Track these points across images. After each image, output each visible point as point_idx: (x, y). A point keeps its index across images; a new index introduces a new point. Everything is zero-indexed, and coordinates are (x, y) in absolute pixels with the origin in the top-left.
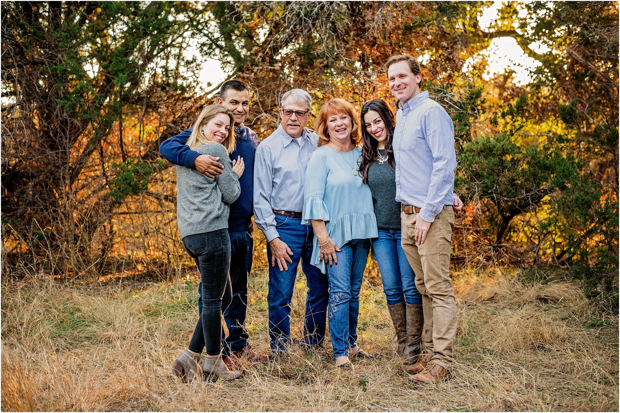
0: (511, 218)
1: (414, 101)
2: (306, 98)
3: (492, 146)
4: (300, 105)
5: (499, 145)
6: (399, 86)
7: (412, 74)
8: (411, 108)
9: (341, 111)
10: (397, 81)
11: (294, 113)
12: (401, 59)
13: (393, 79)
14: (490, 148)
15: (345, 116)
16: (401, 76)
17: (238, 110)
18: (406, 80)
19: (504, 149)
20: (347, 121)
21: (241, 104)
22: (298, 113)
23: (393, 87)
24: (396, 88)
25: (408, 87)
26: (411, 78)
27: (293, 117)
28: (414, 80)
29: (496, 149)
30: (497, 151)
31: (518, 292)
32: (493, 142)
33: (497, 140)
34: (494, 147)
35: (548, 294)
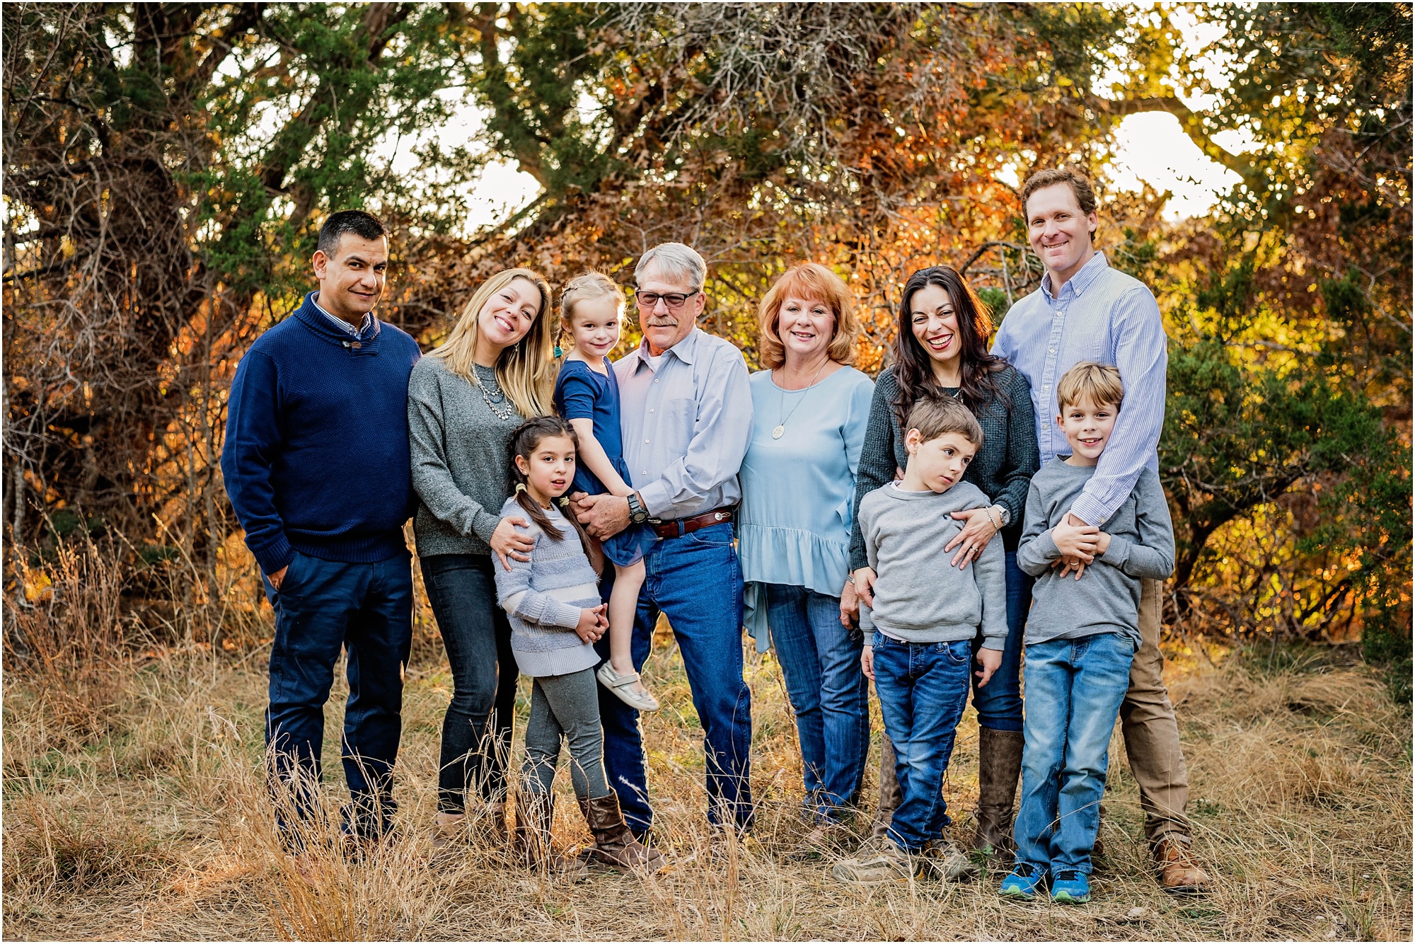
0: (1210, 529)
1: (1083, 277)
2: (687, 265)
3: (1188, 371)
4: (674, 280)
5: (1205, 368)
6: (1053, 238)
7: (1081, 212)
8: (1078, 292)
9: (817, 295)
10: (1050, 228)
11: (660, 300)
12: (1058, 179)
13: (1040, 221)
14: (1184, 375)
15: (821, 307)
16: (1059, 216)
17: (363, 282)
18: (1069, 225)
19: (1214, 378)
20: (824, 321)
21: (371, 270)
22: (669, 298)
23: (1039, 240)
24: (1045, 240)
25: (1072, 241)
26: (1079, 220)
27: (660, 307)
28: (1085, 224)
29: (1198, 377)
30: (1201, 381)
31: (1240, 690)
32: (1190, 360)
33: (1197, 356)
34: (1194, 372)
35: (1308, 695)
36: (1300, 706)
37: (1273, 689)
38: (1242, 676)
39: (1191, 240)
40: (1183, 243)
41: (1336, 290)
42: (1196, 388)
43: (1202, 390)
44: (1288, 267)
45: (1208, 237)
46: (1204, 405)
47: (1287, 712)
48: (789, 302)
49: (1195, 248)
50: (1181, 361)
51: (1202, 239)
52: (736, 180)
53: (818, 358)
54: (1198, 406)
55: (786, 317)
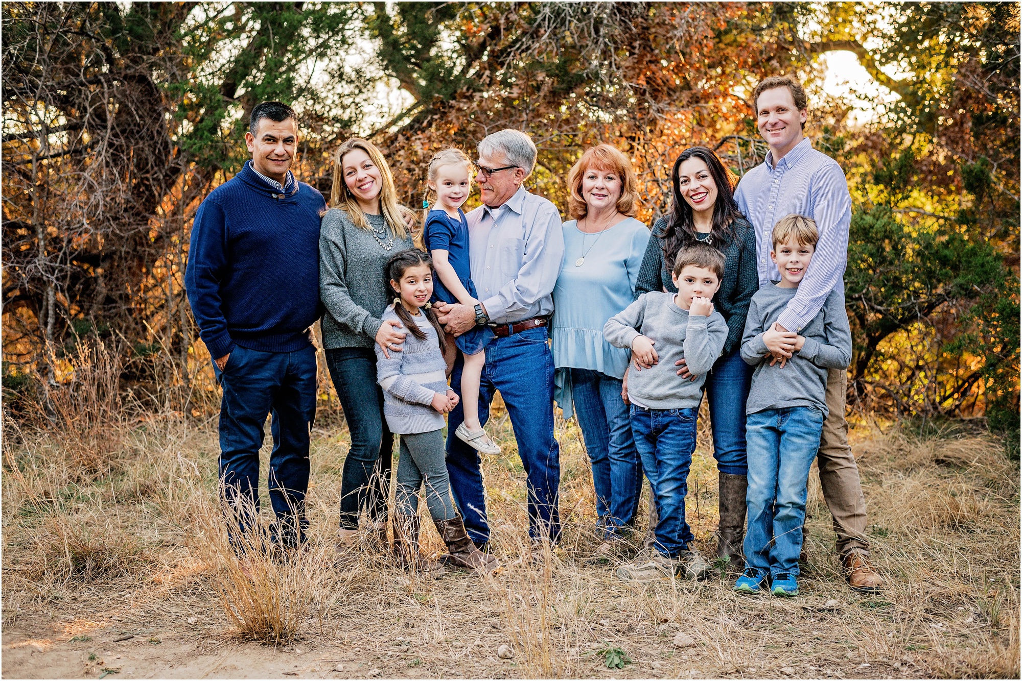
0: (880, 338)
1: (794, 155)
3: (867, 226)
5: (879, 224)
6: (774, 125)
7: (795, 108)
8: (789, 165)
9: (608, 167)
10: (773, 117)
12: (780, 84)
13: (766, 112)
14: (864, 229)
17: (276, 152)
18: (786, 116)
19: (885, 231)
21: (280, 143)
23: (764, 126)
24: (768, 127)
25: (788, 127)
26: (794, 114)
28: (798, 117)
29: (874, 230)
30: (876, 233)
31: (901, 450)
32: (869, 219)
33: (874, 216)
34: (872, 227)
35: (949, 453)
36: (943, 461)
37: (923, 449)
38: (902, 440)
39: (867, 138)
40: (861, 140)
41: (971, 171)
42: (872, 238)
43: (877, 240)
44: (934, 158)
45: (879, 136)
46: (878, 250)
47: (934, 464)
48: (589, 172)
49: (870, 144)
50: (862, 219)
51: (874, 138)
52: (550, 92)
53: (611, 211)
54: (874, 251)
55: (587, 183)
